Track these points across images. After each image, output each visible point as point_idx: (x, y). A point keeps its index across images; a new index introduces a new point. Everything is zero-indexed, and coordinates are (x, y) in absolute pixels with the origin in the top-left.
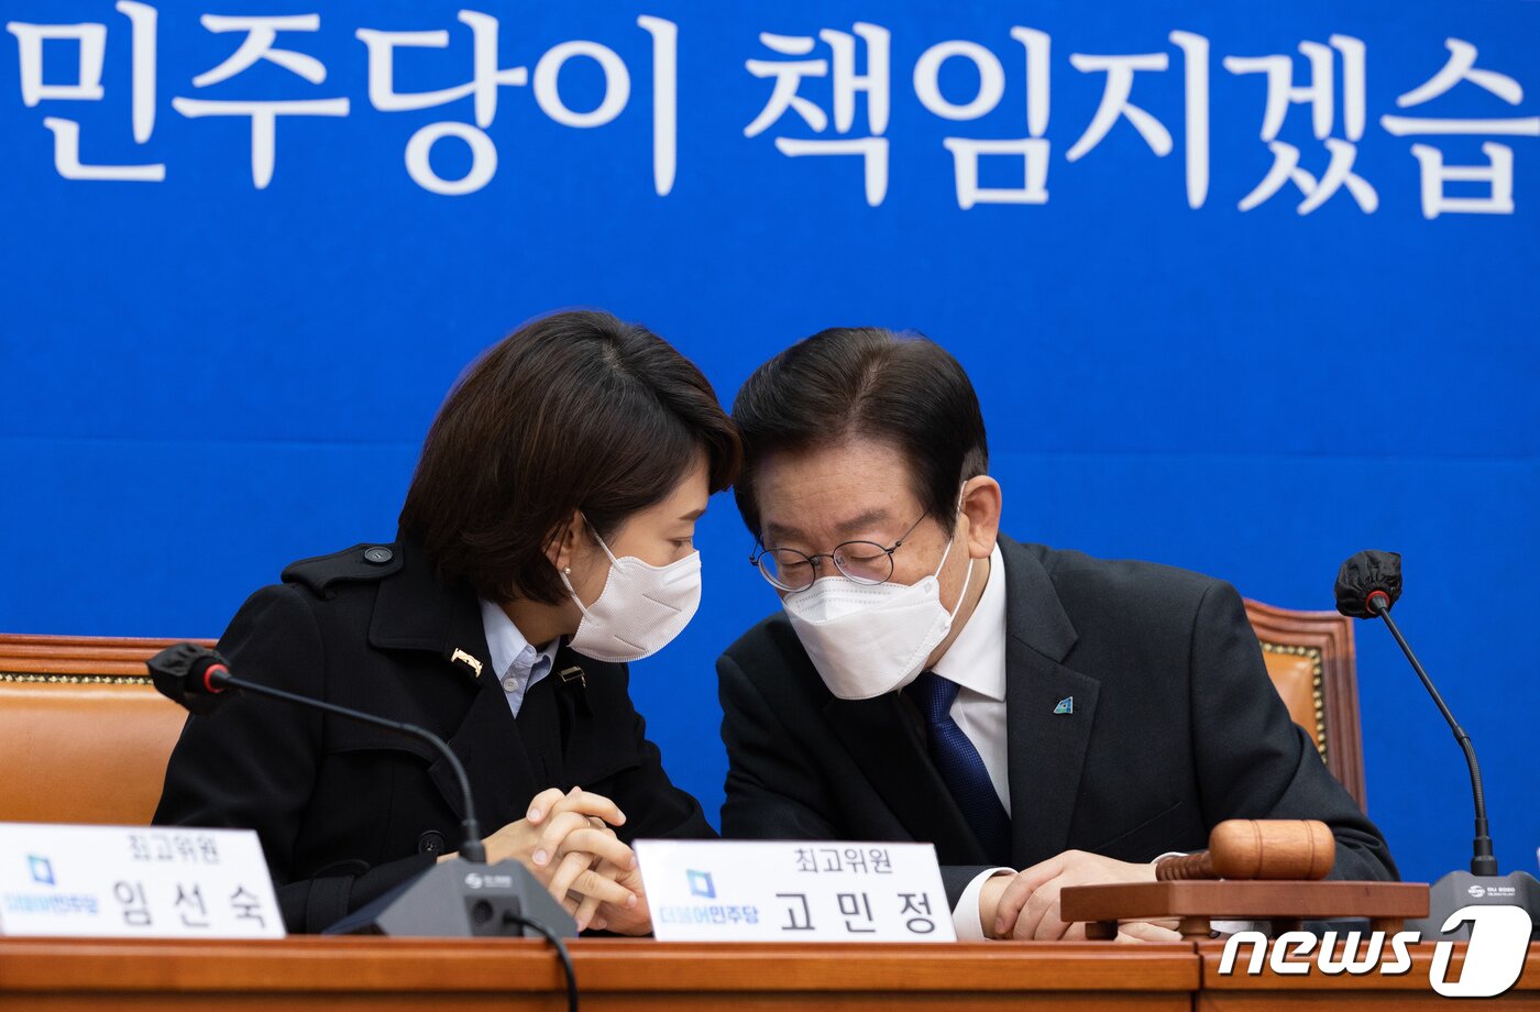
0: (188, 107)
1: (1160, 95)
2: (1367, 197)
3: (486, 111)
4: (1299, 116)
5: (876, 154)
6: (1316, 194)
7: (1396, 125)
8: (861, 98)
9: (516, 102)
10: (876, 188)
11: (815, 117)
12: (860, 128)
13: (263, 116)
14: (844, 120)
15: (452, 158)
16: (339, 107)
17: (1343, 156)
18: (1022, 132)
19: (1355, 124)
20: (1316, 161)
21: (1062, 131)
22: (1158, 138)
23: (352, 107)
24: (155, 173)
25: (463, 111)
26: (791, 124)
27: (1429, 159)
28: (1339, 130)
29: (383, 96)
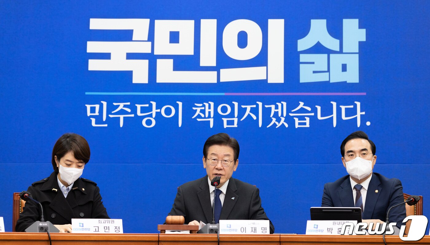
0: (111, 116)
1: (255, 111)
2: (287, 125)
3: (154, 116)
4: (276, 114)
5: (212, 121)
6: (279, 125)
7: (291, 115)
8: (209, 113)
9: (159, 114)
10: (211, 126)
11: (203, 115)
12: (209, 117)
13: (122, 117)
14: (207, 116)
15: (149, 122)
16: (133, 115)
17: (283, 119)
18: (234, 117)
19: (285, 115)
20: (279, 120)
21: (240, 117)
22: (255, 117)
23: (135, 116)
24: (106, 125)
25: (151, 116)
26: (199, 116)
27: (296, 120)
28: (282, 115)
29: (139, 114)
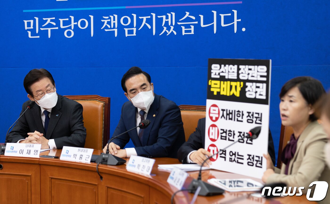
0: (42, 29)
1: (149, 21)
2: (175, 33)
3: (73, 28)
4: (167, 23)
5: (116, 30)
6: (169, 33)
7: (179, 23)
8: (114, 24)
9: (76, 26)
10: (116, 35)
11: (109, 26)
12: (114, 27)
13: (49, 29)
14: (112, 27)
15: (69, 34)
16: (57, 28)
17: (172, 28)
18: (133, 27)
19: (174, 24)
20: (169, 29)
21: (138, 27)
22: (149, 27)
23: (58, 28)
24: (38, 37)
25: (70, 28)
26: (106, 27)
27: (183, 28)
28: (172, 25)
29: (62, 27)
